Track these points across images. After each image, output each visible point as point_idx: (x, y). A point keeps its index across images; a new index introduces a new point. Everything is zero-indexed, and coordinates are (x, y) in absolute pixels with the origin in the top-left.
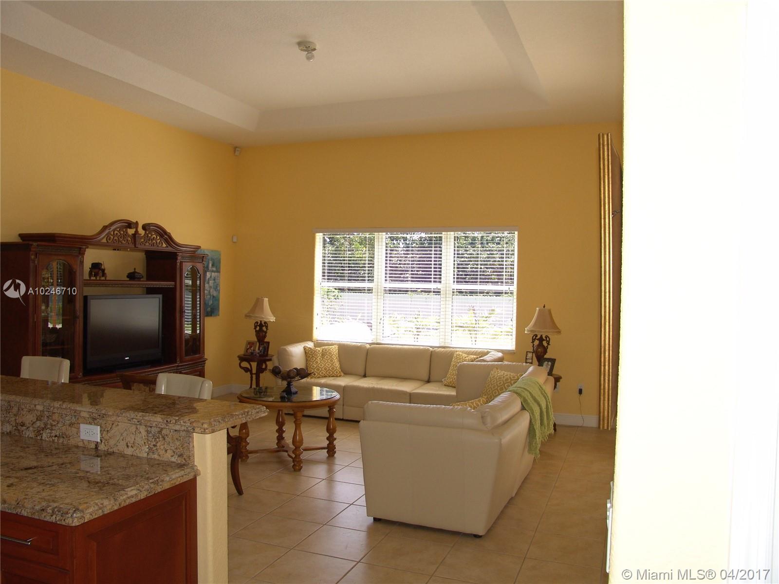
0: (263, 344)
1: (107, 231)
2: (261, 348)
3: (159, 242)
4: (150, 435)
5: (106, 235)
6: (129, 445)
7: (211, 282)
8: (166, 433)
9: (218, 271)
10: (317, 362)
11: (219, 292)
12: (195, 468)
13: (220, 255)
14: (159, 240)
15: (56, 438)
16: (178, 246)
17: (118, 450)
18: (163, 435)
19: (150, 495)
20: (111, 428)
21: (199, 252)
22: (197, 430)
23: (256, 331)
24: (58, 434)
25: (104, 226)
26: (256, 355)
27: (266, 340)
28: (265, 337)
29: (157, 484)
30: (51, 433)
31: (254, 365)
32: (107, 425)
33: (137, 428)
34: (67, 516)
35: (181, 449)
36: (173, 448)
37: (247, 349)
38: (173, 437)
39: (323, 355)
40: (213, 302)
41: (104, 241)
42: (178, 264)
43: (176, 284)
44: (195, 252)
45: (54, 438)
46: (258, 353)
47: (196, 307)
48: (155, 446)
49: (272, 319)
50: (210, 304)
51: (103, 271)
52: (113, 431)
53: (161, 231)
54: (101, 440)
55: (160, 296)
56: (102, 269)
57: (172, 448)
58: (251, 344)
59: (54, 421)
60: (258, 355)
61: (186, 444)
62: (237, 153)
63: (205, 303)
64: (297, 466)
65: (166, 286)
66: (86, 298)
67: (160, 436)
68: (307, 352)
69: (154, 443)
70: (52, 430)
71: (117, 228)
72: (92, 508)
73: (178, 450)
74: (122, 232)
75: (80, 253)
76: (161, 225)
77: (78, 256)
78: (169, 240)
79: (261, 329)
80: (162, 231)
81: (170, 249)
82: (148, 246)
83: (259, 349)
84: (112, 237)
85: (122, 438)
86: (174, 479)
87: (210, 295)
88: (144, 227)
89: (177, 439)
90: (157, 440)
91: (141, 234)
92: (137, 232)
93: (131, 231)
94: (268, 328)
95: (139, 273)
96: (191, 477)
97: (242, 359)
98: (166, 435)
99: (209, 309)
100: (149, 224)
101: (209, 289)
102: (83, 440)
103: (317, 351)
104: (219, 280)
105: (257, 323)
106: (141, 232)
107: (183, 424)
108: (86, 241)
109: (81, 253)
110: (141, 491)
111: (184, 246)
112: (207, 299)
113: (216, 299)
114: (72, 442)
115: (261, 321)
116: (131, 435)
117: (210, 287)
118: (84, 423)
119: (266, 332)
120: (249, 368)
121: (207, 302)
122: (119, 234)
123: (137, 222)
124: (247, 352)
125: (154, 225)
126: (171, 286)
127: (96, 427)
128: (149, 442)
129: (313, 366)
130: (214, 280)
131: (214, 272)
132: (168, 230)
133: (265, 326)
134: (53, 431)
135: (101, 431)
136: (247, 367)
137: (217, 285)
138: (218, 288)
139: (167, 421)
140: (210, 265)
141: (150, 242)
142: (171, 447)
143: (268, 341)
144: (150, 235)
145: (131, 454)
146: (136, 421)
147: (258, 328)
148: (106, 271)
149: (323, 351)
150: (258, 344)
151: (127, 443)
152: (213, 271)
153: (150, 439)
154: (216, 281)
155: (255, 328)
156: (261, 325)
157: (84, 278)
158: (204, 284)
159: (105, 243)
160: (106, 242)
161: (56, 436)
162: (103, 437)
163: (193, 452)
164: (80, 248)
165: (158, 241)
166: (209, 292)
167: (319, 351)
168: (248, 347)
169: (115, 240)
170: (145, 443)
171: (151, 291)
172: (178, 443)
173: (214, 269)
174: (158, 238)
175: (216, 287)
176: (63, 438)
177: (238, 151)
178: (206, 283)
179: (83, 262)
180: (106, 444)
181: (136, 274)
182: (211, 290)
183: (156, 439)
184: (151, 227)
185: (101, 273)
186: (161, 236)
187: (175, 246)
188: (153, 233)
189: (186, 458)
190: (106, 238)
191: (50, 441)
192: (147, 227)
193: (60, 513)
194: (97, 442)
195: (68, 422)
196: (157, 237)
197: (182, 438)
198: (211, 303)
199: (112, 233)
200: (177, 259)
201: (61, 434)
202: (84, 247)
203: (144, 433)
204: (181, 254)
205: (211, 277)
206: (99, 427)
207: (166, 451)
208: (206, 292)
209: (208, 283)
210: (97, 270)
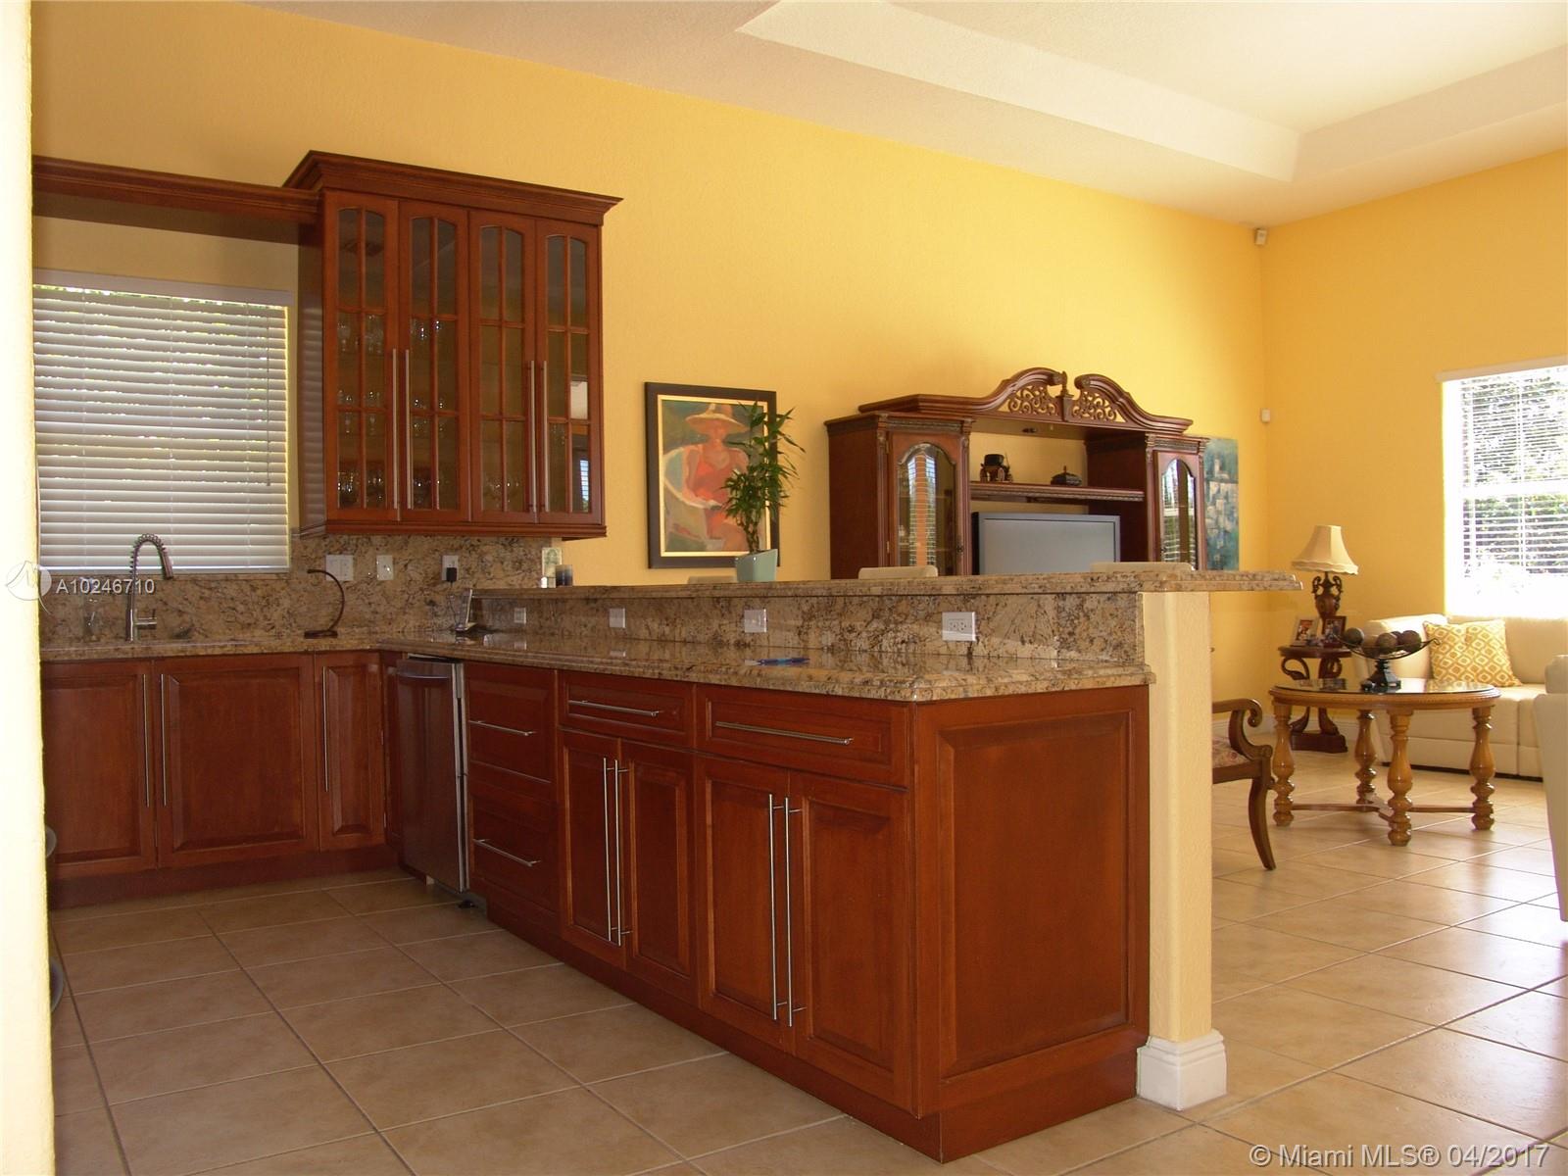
0: (1333, 622)
1: (1009, 390)
2: (1327, 631)
3: (1109, 412)
4: (1064, 614)
5: (1008, 397)
6: (1025, 639)
7: (1220, 502)
8: (1090, 607)
9: (1233, 480)
10: (1453, 655)
11: (1237, 523)
12: (1146, 668)
13: (1237, 448)
14: (1109, 409)
15: (904, 645)
16: (1145, 418)
17: (1007, 652)
18: (1086, 611)
19: (1053, 690)
20: (994, 613)
21: (1190, 431)
22: (1146, 586)
23: (1317, 597)
24: (906, 637)
25: (1003, 381)
26: (1316, 645)
27: (1339, 613)
28: (1337, 609)
29: (1069, 675)
30: (895, 638)
31: (1314, 664)
32: (988, 607)
33: (1039, 606)
34: (904, 686)
35: (1119, 634)
36: (1104, 634)
37: (1299, 634)
38: (1103, 613)
39: (1468, 640)
40: (1225, 542)
41: (1005, 408)
42: (1149, 456)
43: (1145, 494)
44: (1180, 431)
45: (899, 646)
46: (1322, 641)
47: (1188, 543)
48: (1071, 634)
49: (1352, 568)
50: (1218, 547)
51: (1006, 469)
52: (998, 617)
53: (1110, 389)
54: (977, 638)
55: (1116, 519)
56: (1004, 467)
57: (1102, 634)
58: (1306, 624)
59: (899, 615)
60: (1321, 644)
61: (1128, 623)
62: (1261, 240)
63: (1207, 542)
64: (1399, 835)
65: (1126, 499)
66: (975, 517)
67: (1081, 614)
68: (1430, 633)
69: (1070, 629)
70: (897, 631)
71: (1028, 384)
72: (947, 681)
73: (1114, 636)
74: (1037, 393)
75: (962, 432)
76: (1112, 379)
77: (959, 438)
78: (1129, 408)
79: (1327, 590)
80: (1112, 387)
81: (1132, 427)
82: (1088, 420)
83: (1323, 632)
84: (1019, 402)
85: (1012, 629)
86: (1101, 676)
87: (1218, 528)
88: (1079, 383)
89: (1111, 615)
90: (1076, 622)
91: (1073, 396)
92: (1064, 391)
93: (1054, 391)
94: (1343, 589)
95: (1073, 475)
96: (1136, 681)
97: (1290, 653)
98: (1092, 610)
99: (1217, 557)
100: (1088, 377)
101: (1215, 517)
102: (946, 641)
103: (1454, 631)
104: (1237, 497)
105: (1318, 579)
106: (1075, 392)
107: (1122, 579)
108: (971, 407)
109: (964, 431)
110: (1037, 679)
111: (1158, 419)
112: (1212, 536)
113: (1231, 536)
114: (930, 647)
115: (1326, 573)
116: (1030, 620)
117: (1218, 512)
118: (949, 611)
119: (1338, 599)
120: (1303, 672)
121: (1211, 542)
122: (1032, 397)
123: (1064, 373)
124: (1297, 639)
125: (1096, 378)
126: (1136, 499)
127: (968, 613)
128: (1061, 629)
129: (1446, 663)
130: (1226, 497)
131: (1226, 482)
132: (1125, 388)
133: (1336, 584)
134: (899, 634)
135: (977, 620)
136: (1298, 670)
137: (1233, 508)
138: (1235, 515)
139: (1092, 579)
140: (1217, 468)
141: (1092, 411)
142: (1101, 631)
143: (1343, 615)
144: (1090, 399)
145: (1030, 656)
146: (1036, 586)
147: (1320, 591)
148: (1011, 471)
149: (1467, 632)
150: (1321, 623)
151: (1022, 637)
152: (1222, 480)
153: (1063, 622)
154: (1230, 500)
155: (1315, 591)
156: (1327, 585)
157: (972, 479)
158: (1204, 507)
159: (1006, 412)
160: (1008, 411)
161: (903, 642)
162: (980, 632)
163: (1141, 638)
164: (962, 422)
165: (1107, 410)
166: (1217, 522)
167: (1459, 631)
168: (1300, 630)
169: (1025, 407)
170: (1053, 631)
171: (1097, 508)
172: (1113, 623)
173: (1225, 476)
174: (1107, 403)
175: (1231, 514)
176: (915, 643)
177: (1262, 235)
178: (1208, 503)
179: (968, 447)
180: (986, 643)
181: (1068, 477)
182: (1221, 519)
183: (1072, 620)
184: (1092, 382)
185: (1001, 474)
186: (1113, 400)
187: (1142, 419)
188: (1097, 395)
189: (1128, 649)
190: (1007, 403)
191: (894, 652)
192: (1084, 382)
193: (892, 684)
194: (971, 643)
195: (922, 614)
196: (1104, 403)
197: (1120, 611)
198: (1220, 543)
199: (1019, 394)
200: (1145, 446)
201: (911, 636)
202: (970, 420)
203: (1052, 614)
204: (1152, 435)
205: (1219, 491)
206: (973, 614)
207: (1092, 641)
208: (1207, 521)
209: (1214, 504)
210: (993, 468)
